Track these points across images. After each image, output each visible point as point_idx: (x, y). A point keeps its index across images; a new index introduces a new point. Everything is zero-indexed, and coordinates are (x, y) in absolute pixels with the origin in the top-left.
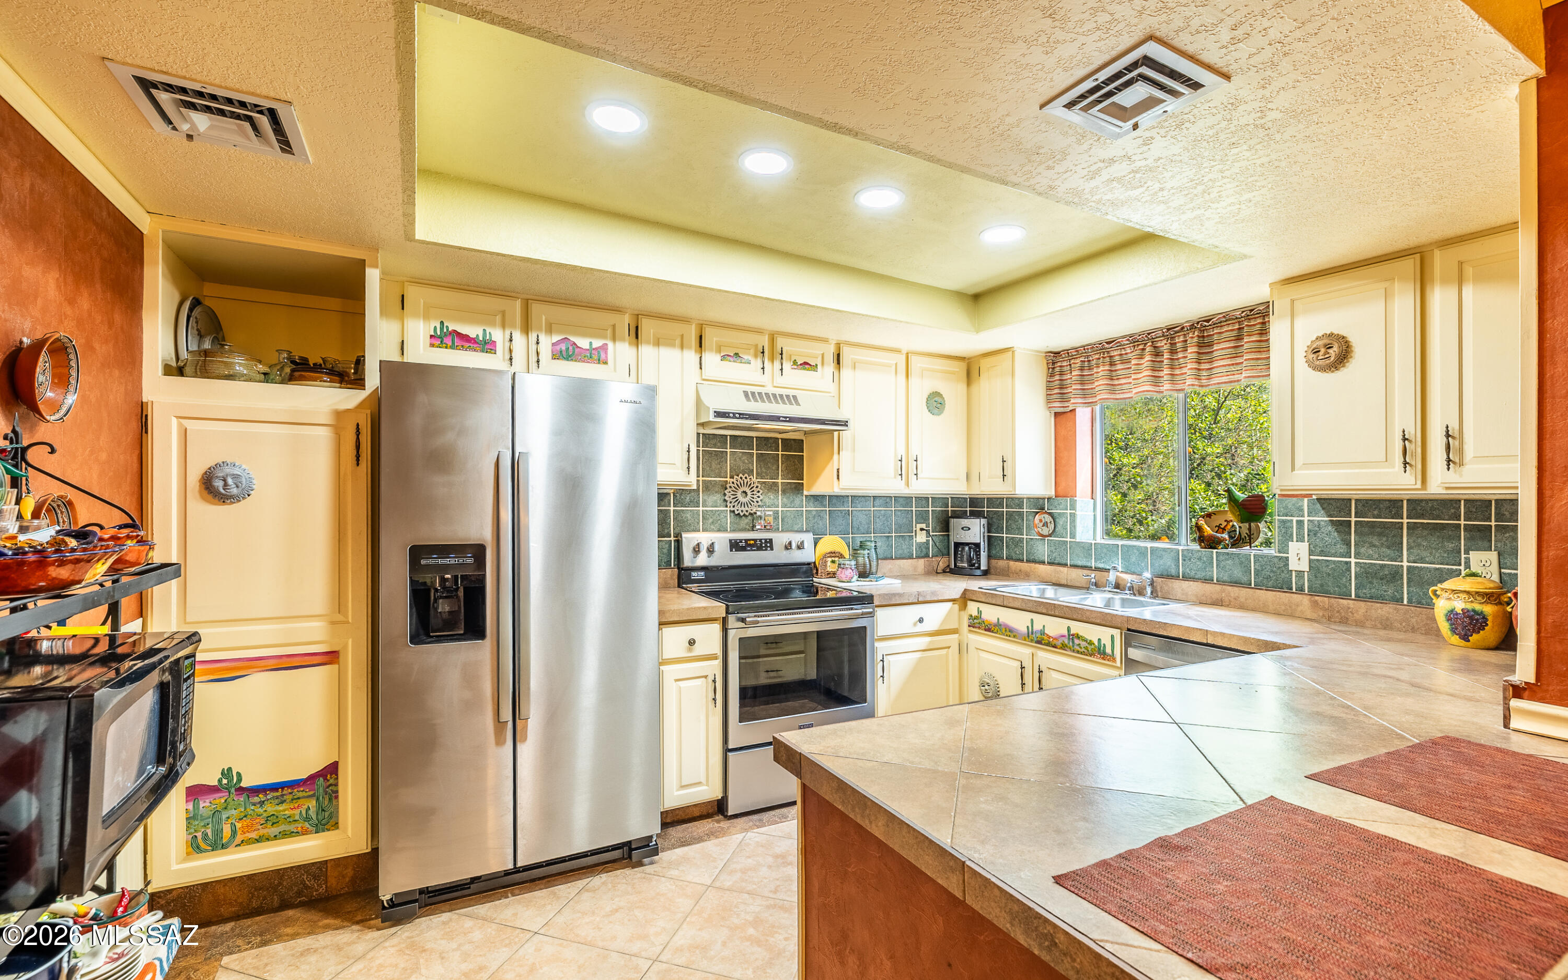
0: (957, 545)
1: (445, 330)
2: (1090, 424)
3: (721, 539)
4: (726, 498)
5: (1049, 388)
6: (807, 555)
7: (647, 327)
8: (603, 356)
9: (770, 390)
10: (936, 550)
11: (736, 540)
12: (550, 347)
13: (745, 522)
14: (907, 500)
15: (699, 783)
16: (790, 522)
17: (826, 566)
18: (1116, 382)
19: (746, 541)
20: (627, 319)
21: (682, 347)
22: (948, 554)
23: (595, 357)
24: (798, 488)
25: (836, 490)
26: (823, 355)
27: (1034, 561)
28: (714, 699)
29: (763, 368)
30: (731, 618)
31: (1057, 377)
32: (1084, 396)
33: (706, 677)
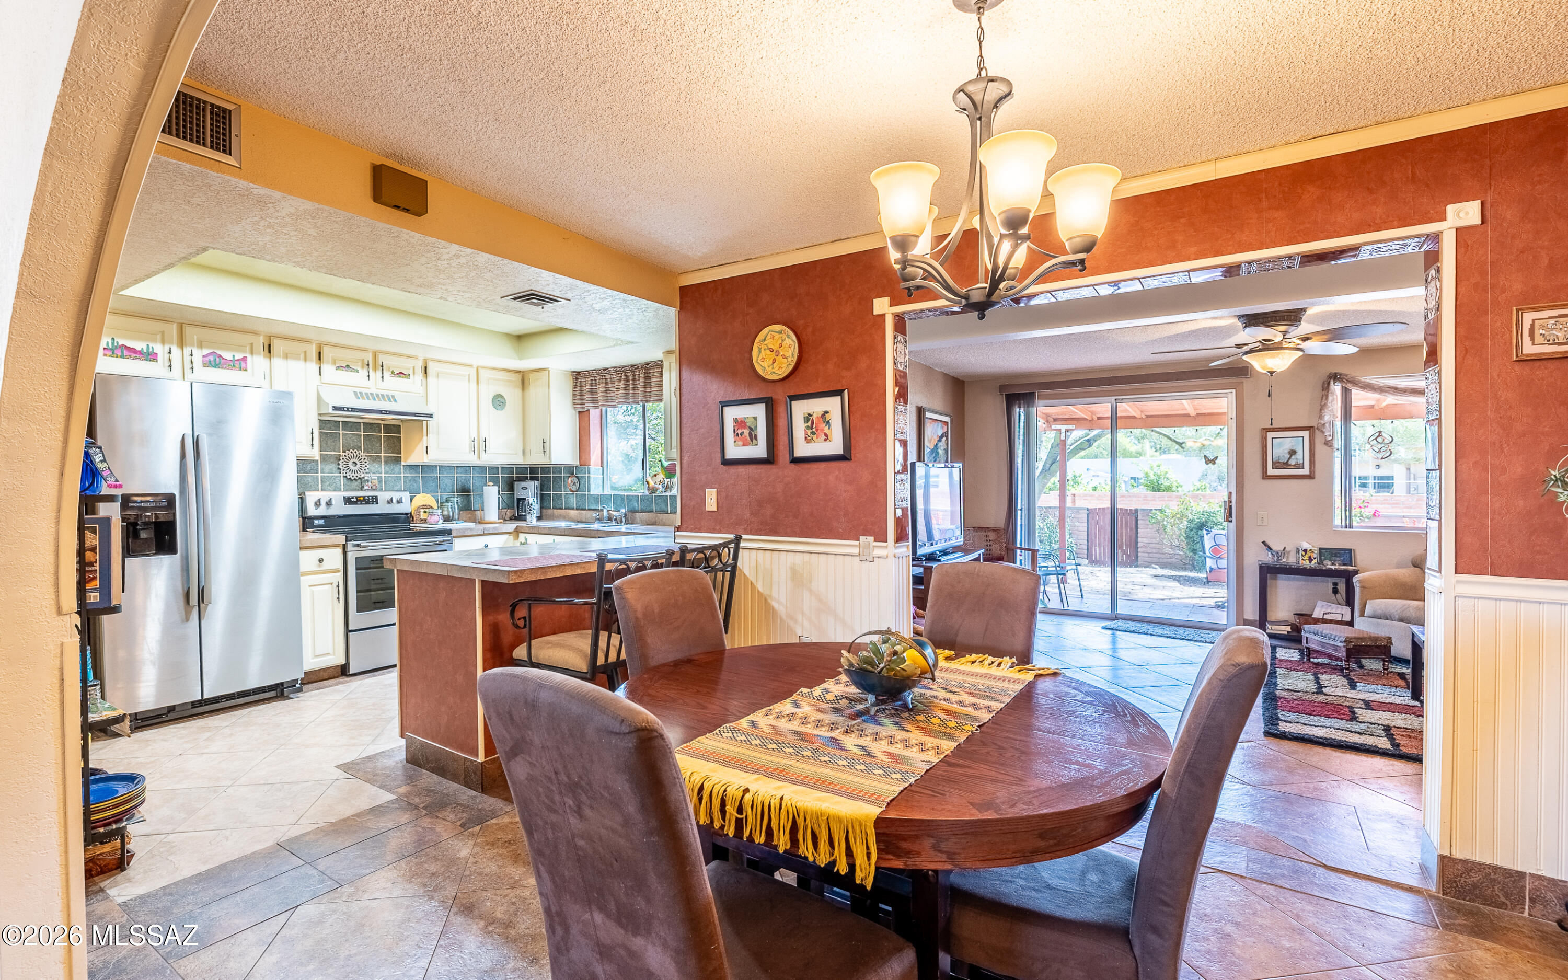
0: (519, 500)
1: (116, 344)
2: (599, 419)
3: (338, 497)
4: (340, 467)
5: (574, 395)
6: (405, 508)
7: (277, 345)
8: (243, 365)
9: (374, 391)
10: (504, 504)
11: (348, 497)
12: (201, 359)
13: (355, 484)
14: (483, 469)
15: (328, 654)
16: (391, 484)
17: (419, 515)
18: (609, 395)
19: (357, 497)
20: (261, 339)
21: (305, 360)
22: (513, 507)
23: (237, 366)
24: (397, 460)
25: (426, 460)
26: (414, 367)
27: (569, 509)
28: (338, 598)
29: (369, 376)
30: (350, 544)
31: (578, 389)
32: (593, 402)
33: (332, 584)
